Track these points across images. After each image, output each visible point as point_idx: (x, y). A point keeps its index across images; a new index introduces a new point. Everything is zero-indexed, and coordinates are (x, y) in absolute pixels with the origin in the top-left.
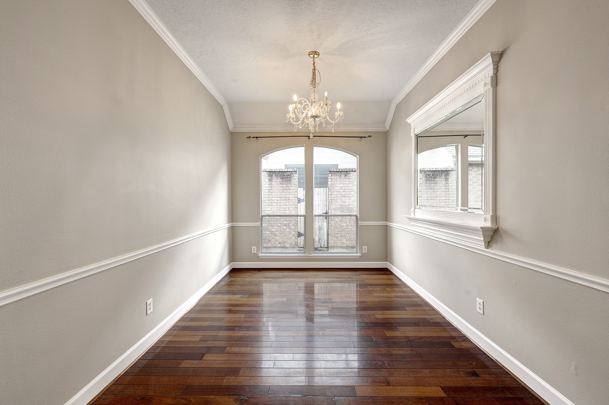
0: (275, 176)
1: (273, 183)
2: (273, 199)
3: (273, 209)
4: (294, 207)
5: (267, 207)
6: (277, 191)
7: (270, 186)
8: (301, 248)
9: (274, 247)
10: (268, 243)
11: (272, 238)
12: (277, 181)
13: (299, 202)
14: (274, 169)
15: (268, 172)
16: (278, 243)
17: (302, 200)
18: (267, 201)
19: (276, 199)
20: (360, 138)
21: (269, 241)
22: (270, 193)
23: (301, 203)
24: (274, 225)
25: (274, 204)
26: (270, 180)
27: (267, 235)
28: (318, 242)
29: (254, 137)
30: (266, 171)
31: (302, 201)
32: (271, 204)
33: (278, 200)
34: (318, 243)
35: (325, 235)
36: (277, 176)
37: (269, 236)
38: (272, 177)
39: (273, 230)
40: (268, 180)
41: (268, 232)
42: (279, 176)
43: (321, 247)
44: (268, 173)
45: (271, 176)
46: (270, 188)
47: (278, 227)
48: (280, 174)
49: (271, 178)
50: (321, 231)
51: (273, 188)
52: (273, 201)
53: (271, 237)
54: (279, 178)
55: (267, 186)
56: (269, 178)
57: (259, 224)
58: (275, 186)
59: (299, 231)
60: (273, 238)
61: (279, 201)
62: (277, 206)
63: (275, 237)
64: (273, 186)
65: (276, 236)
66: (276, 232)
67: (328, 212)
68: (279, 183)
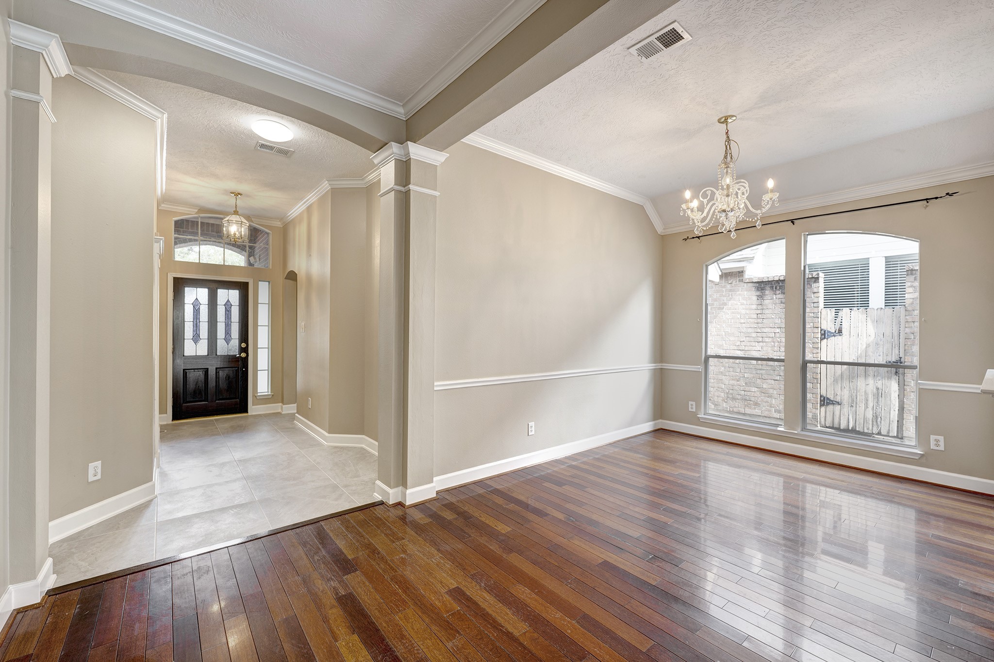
0: (769, 289)
1: (766, 302)
2: (764, 330)
3: (765, 349)
4: (811, 346)
5: (754, 344)
6: (773, 317)
7: (760, 307)
8: (827, 427)
9: (766, 417)
10: (755, 409)
11: (762, 400)
12: (774, 298)
13: (825, 338)
14: (768, 278)
15: (755, 282)
16: (775, 412)
17: (832, 333)
18: (754, 335)
19: (773, 330)
20: (925, 202)
21: (756, 404)
22: (759, 321)
23: (829, 339)
24: (766, 377)
25: (767, 340)
26: (761, 297)
27: (753, 393)
28: (871, 420)
29: (693, 238)
30: (753, 282)
31: (833, 336)
32: (760, 339)
33: (775, 333)
34: (871, 423)
35: (892, 410)
36: (774, 290)
37: (756, 395)
38: (764, 292)
39: (765, 386)
40: (755, 298)
41: (754, 388)
42: (778, 288)
43: (879, 434)
44: (755, 285)
45: (762, 290)
46: (759, 312)
47: (776, 381)
48: (781, 284)
49: (762, 292)
50: (882, 401)
51: (766, 311)
52: (764, 335)
53: (759, 398)
54: (778, 292)
55: (754, 307)
56: (758, 293)
57: (699, 368)
58: (770, 306)
59: (824, 393)
60: (765, 400)
61: (778, 335)
62: (773, 344)
63: (769, 399)
64: (765, 308)
65: (770, 396)
66: (771, 391)
67: (902, 360)
68: (777, 301)
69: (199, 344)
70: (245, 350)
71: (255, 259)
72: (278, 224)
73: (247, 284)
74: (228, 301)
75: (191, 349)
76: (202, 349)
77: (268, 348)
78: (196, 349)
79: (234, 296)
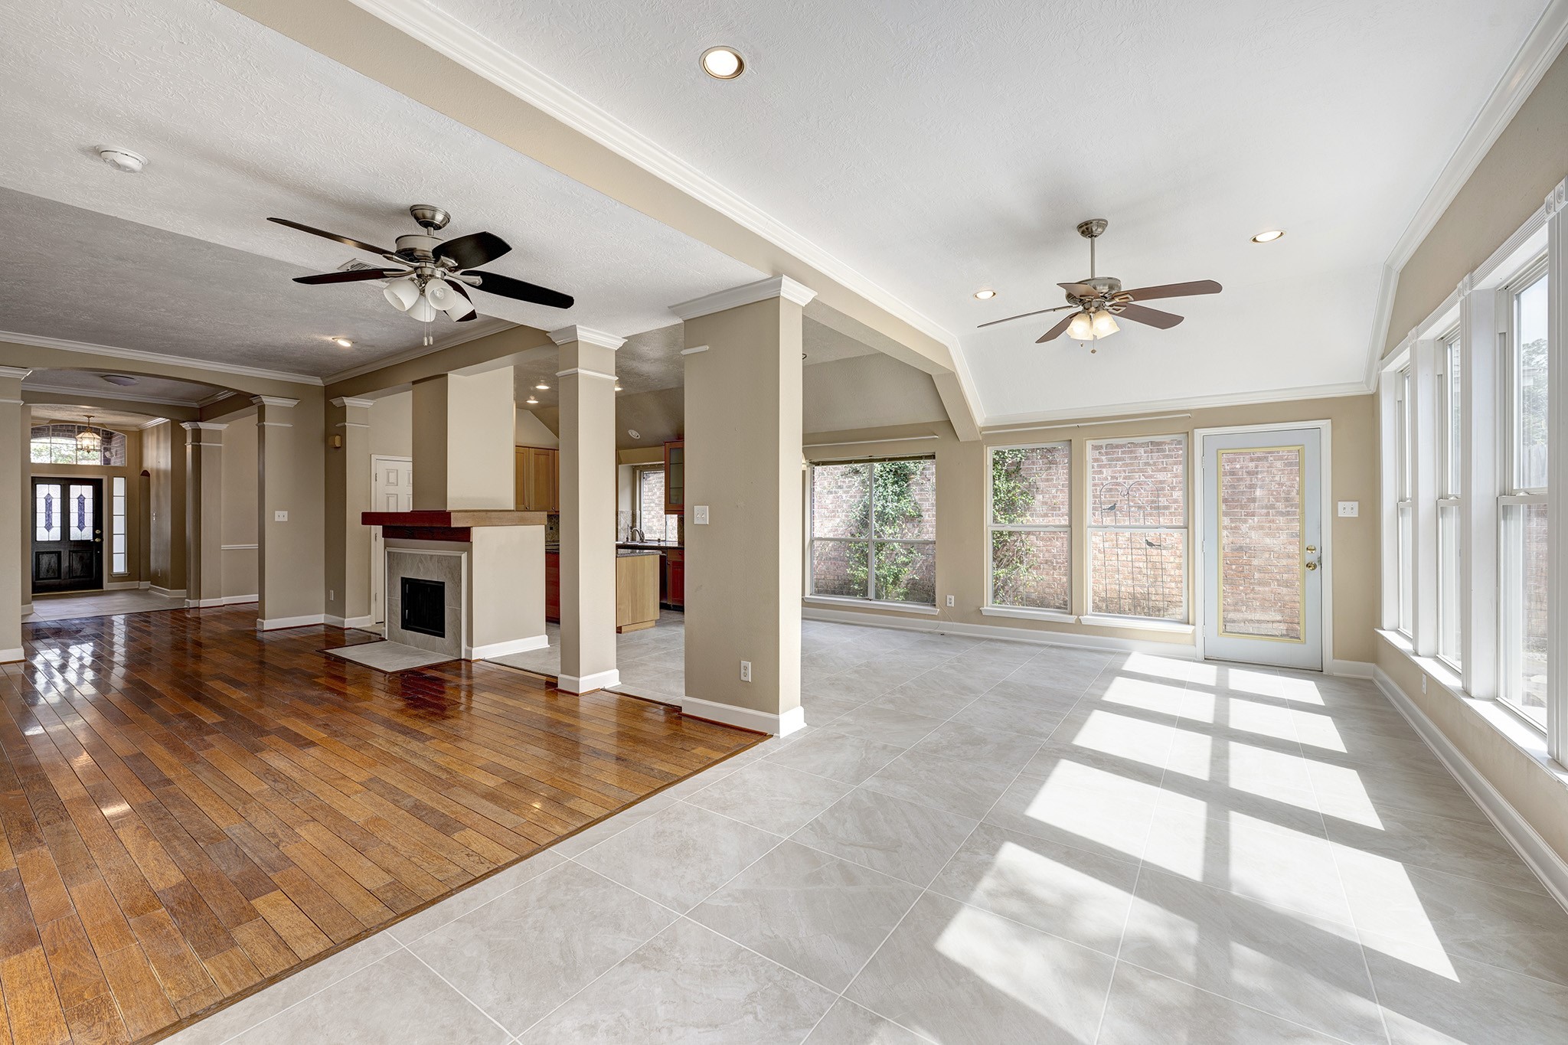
69: (51, 531)
70: (100, 536)
71: (111, 453)
72: (135, 429)
73: (101, 480)
74: (81, 495)
75: (42, 535)
76: (55, 534)
77: (124, 534)
78: (48, 533)
79: (87, 491)
